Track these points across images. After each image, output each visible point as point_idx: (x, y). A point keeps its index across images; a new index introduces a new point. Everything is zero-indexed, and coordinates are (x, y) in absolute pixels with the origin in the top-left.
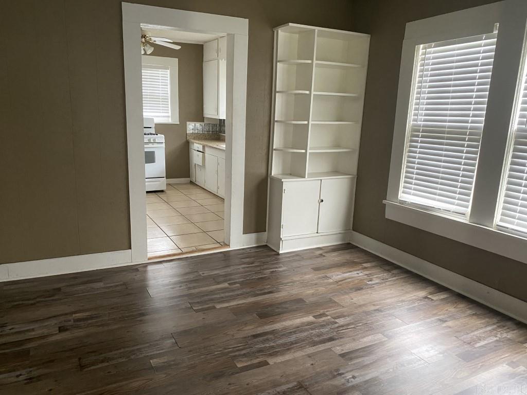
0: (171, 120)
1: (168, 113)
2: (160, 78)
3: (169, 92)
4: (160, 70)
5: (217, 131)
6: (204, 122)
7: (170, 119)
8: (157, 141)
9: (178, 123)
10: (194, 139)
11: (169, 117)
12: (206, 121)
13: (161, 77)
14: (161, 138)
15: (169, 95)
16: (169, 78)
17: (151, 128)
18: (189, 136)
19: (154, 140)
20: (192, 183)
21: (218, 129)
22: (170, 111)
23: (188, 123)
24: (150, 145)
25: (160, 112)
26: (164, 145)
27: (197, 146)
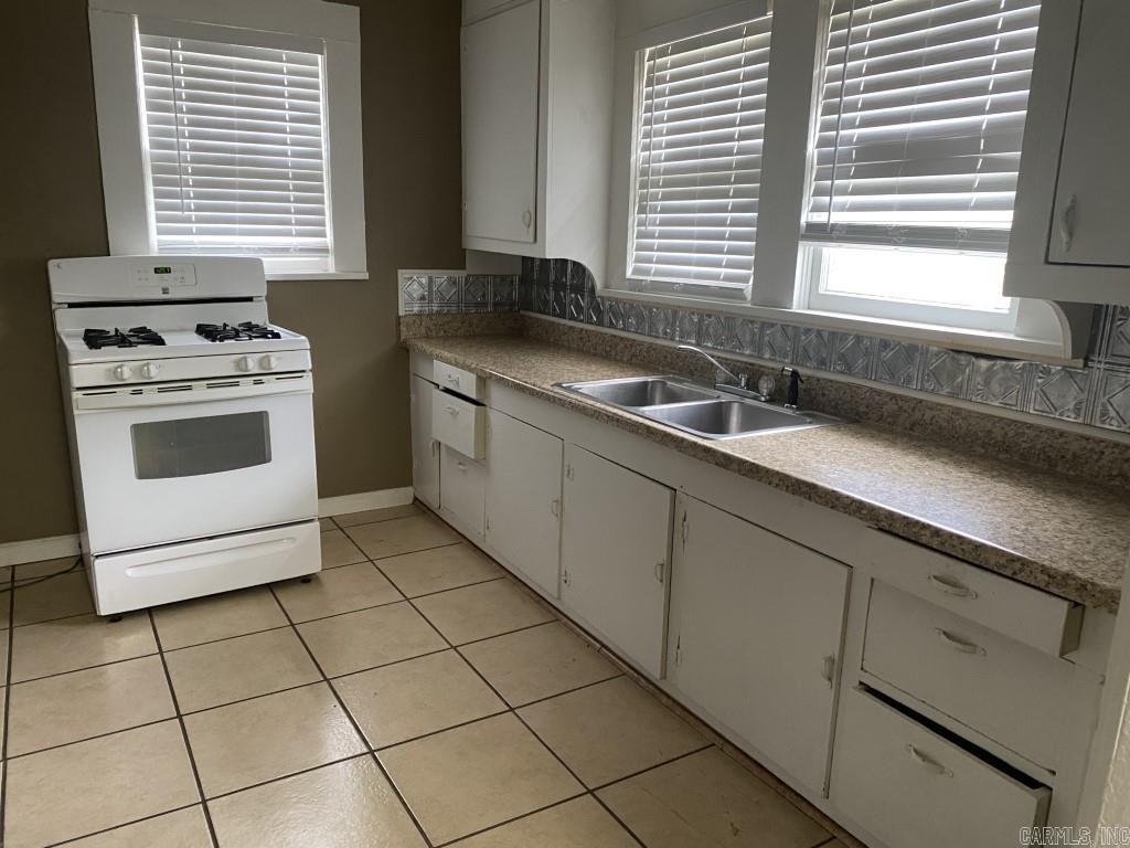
0: (337, 263)
1: (323, 234)
2: (287, 90)
3: (325, 149)
4: (284, 53)
5: (512, 304)
6: (464, 268)
7: (331, 259)
8: (276, 366)
9: (366, 276)
10: (427, 337)
11: (326, 250)
12: (472, 267)
13: (291, 84)
14: (294, 350)
15: (325, 162)
16: (321, 92)
17: (250, 299)
18: (408, 325)
19: (262, 362)
20: (420, 508)
21: (515, 295)
22: (329, 229)
23: (403, 274)
24: (246, 387)
25: (288, 234)
26: (307, 383)
27: (446, 370)
